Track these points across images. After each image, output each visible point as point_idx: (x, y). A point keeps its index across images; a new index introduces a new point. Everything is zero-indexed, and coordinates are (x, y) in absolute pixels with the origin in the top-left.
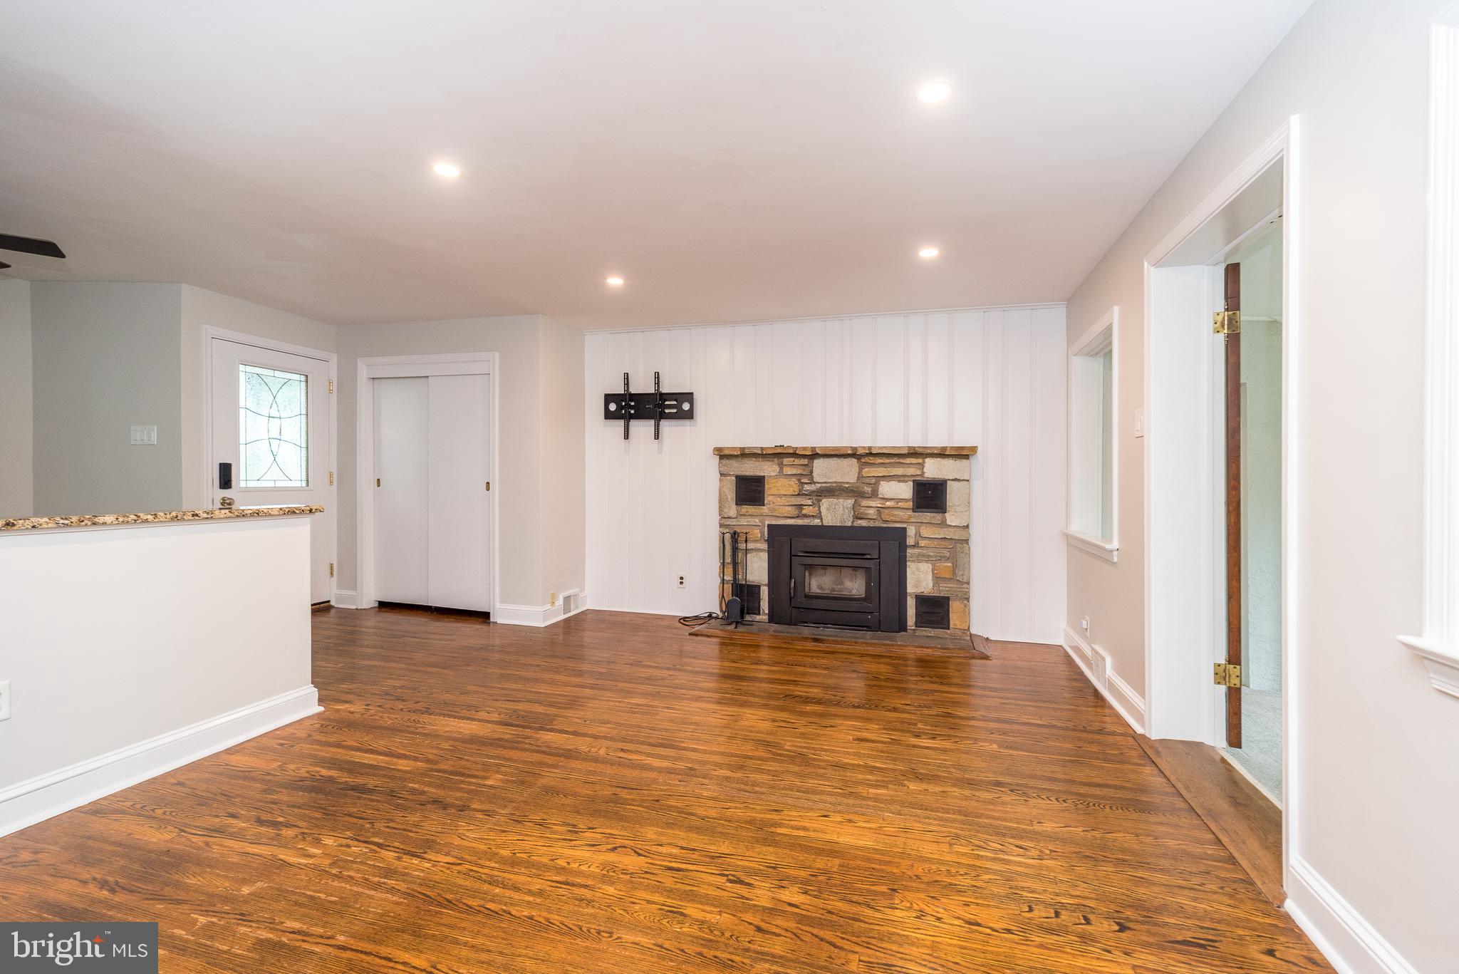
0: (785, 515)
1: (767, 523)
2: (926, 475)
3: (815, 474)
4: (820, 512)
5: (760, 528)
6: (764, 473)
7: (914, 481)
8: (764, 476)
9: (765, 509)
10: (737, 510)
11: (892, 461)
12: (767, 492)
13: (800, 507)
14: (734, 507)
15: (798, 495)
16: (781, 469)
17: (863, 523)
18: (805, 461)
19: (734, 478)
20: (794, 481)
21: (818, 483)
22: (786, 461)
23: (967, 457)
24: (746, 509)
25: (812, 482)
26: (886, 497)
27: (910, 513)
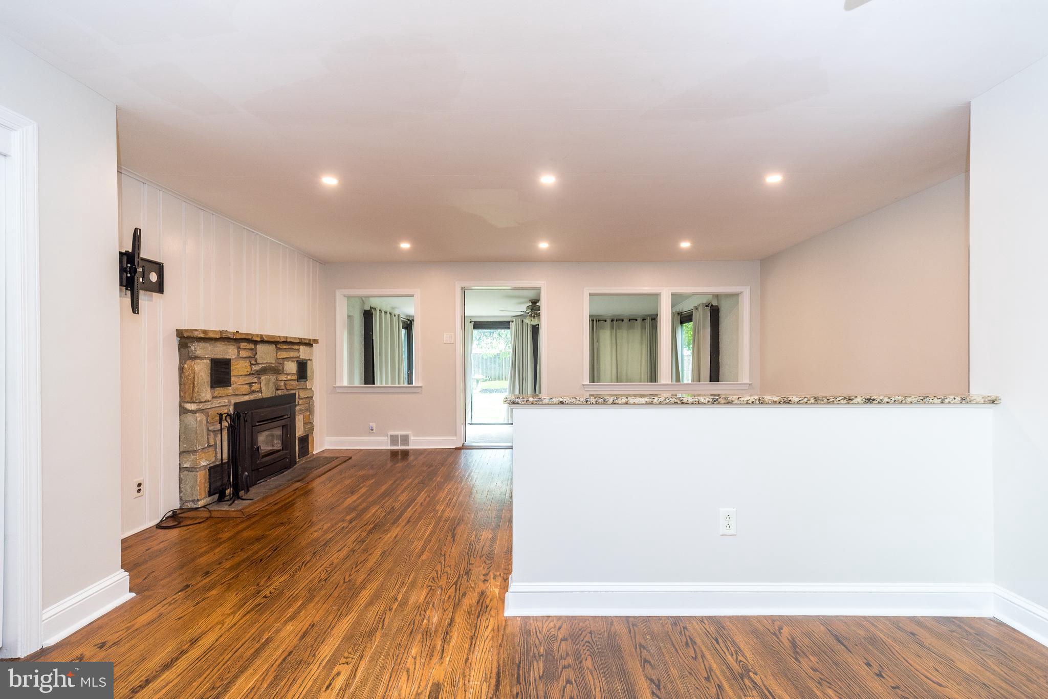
0: (244, 393)
1: (233, 402)
2: (301, 357)
3: (258, 356)
4: (261, 388)
5: (227, 407)
6: (229, 356)
7: (297, 361)
8: (230, 359)
9: (230, 390)
10: (211, 393)
11: (290, 347)
12: (233, 373)
13: (250, 384)
14: (209, 390)
15: (249, 374)
16: (239, 352)
17: (279, 393)
18: (252, 346)
19: (209, 361)
20: (247, 363)
21: (260, 364)
22: (243, 345)
23: (311, 345)
24: (219, 391)
25: (257, 364)
26: (288, 373)
27: (295, 383)
